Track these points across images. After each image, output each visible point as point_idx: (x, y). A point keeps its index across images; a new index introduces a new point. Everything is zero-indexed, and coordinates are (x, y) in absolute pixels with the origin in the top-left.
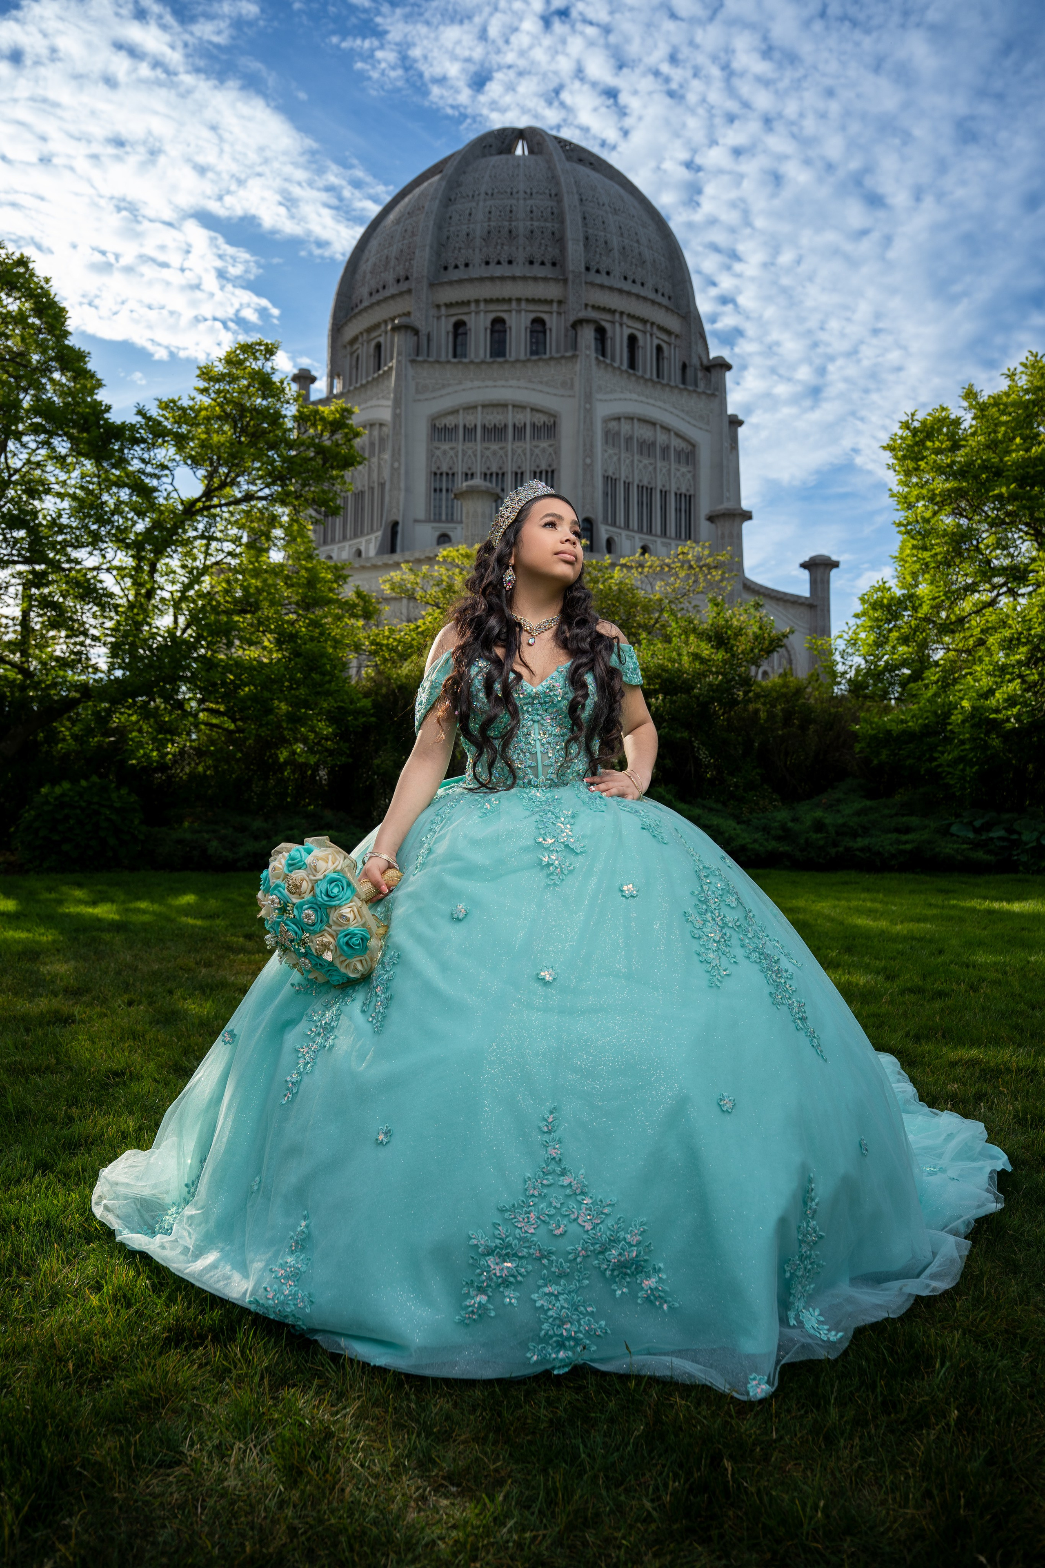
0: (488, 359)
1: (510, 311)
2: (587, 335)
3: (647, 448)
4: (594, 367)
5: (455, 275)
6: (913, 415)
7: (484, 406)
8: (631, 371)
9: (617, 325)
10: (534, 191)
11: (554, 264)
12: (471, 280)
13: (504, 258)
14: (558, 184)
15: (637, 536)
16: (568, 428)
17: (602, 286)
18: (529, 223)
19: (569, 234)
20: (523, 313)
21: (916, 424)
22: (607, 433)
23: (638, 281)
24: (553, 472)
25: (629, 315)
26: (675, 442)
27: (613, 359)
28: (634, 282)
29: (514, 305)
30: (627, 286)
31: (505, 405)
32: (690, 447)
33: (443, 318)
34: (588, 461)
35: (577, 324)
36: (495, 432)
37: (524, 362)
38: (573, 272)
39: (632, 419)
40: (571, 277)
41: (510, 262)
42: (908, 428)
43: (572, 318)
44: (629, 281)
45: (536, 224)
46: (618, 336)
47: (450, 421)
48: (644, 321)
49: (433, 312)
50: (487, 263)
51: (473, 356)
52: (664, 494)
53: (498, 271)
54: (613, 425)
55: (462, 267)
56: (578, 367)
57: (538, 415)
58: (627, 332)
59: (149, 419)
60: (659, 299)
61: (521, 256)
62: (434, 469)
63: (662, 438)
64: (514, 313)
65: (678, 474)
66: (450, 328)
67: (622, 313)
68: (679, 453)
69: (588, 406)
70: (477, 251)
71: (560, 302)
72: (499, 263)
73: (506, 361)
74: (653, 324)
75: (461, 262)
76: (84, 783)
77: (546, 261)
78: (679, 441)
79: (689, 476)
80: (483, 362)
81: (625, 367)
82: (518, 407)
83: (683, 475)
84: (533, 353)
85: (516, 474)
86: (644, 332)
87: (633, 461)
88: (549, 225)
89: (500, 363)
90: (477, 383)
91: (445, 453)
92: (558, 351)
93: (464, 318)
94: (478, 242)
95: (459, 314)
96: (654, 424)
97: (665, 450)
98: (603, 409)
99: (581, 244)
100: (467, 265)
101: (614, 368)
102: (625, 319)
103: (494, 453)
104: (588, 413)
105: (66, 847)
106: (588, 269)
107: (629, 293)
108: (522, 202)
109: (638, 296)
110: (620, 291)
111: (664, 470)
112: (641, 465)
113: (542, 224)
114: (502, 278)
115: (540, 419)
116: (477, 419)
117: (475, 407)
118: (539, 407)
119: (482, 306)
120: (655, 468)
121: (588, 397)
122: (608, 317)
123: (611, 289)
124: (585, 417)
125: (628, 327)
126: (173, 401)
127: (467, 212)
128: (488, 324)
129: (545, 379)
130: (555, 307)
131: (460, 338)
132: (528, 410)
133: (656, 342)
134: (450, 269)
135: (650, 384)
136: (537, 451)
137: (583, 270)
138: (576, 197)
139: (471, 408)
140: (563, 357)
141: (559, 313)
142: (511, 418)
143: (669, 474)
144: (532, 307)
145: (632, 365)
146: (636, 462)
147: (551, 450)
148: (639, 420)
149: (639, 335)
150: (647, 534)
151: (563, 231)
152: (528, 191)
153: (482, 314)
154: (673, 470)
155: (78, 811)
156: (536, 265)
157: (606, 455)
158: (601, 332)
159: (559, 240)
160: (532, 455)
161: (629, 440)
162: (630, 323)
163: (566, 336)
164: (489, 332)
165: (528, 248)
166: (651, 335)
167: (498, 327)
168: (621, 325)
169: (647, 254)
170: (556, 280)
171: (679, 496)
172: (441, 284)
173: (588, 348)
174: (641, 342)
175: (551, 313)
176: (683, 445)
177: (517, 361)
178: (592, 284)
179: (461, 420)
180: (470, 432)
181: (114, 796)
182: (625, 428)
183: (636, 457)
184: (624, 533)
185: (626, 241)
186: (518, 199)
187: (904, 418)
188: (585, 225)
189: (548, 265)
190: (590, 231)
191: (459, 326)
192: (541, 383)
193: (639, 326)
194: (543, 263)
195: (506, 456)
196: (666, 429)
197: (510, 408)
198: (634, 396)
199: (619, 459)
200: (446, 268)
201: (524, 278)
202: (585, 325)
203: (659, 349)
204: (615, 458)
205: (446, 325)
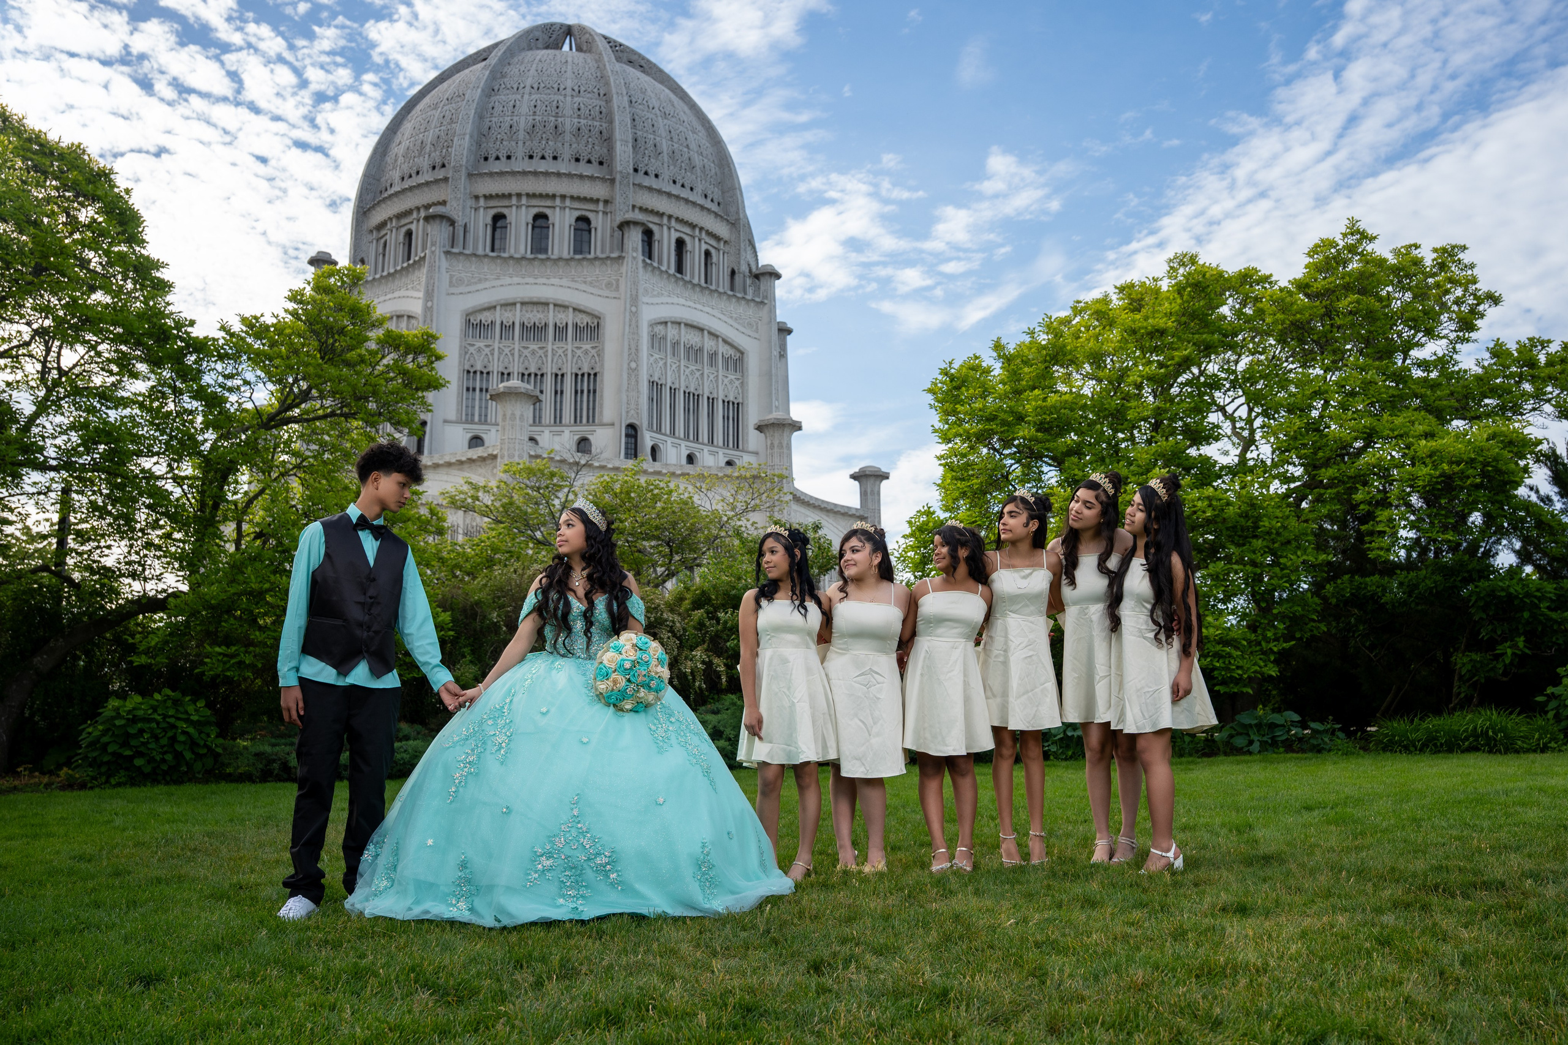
0: (529, 255)
1: (554, 207)
2: (635, 238)
3: (694, 353)
4: (641, 270)
5: (496, 167)
6: (950, 363)
7: (523, 304)
8: (679, 275)
9: (665, 228)
10: (583, 89)
11: (601, 163)
12: (513, 173)
13: (548, 154)
14: (607, 84)
15: (683, 444)
16: (612, 331)
17: (650, 189)
18: (576, 120)
19: (618, 135)
20: (567, 210)
21: (953, 371)
22: (653, 337)
23: (688, 186)
24: (595, 375)
25: (677, 219)
26: (723, 349)
27: (660, 262)
28: (683, 186)
29: (558, 201)
30: (675, 190)
31: (547, 304)
32: (738, 355)
33: (482, 210)
34: (633, 365)
35: (624, 225)
36: (534, 331)
37: (567, 260)
38: (621, 172)
39: (679, 323)
40: (618, 177)
41: (555, 158)
42: (946, 374)
43: (619, 219)
44: (679, 185)
45: (583, 122)
46: (666, 240)
47: (487, 317)
48: (693, 226)
49: (471, 203)
50: (531, 157)
51: (512, 251)
52: (711, 401)
53: (542, 166)
54: (660, 329)
55: (503, 159)
56: (624, 269)
57: (581, 316)
58: (675, 235)
59: (232, 335)
60: (708, 204)
61: (566, 153)
62: (467, 367)
63: (709, 344)
64: (558, 209)
65: (726, 381)
66: (489, 220)
67: (670, 217)
68: (727, 360)
69: (634, 309)
70: (520, 144)
71: (606, 202)
72: (543, 158)
73: (548, 259)
74: (701, 229)
75: (503, 154)
76: (157, 696)
77: (593, 159)
78: (727, 347)
79: (737, 383)
80: (523, 258)
81: (672, 271)
82: (560, 306)
83: (731, 382)
84: (575, 252)
85: (556, 375)
86: (693, 237)
87: (679, 366)
88: (597, 124)
89: (542, 260)
90: (516, 280)
91: (479, 350)
92: (602, 252)
93: (505, 211)
94: (521, 135)
95: (498, 207)
96: (702, 330)
97: (713, 356)
98: (650, 313)
99: (630, 145)
100: (509, 157)
101: (662, 272)
102: (673, 223)
103: (533, 353)
104: (635, 315)
105: (138, 762)
106: (636, 170)
107: (678, 197)
108: (569, 99)
109: (687, 201)
110: (669, 195)
111: (712, 377)
112: (688, 371)
113: (590, 123)
114: (546, 174)
115: (585, 319)
116: (517, 316)
117: (514, 304)
118: (582, 308)
119: (524, 201)
120: (702, 374)
121: (635, 300)
122: (656, 220)
123: (659, 192)
124: (630, 320)
125: (676, 230)
126: (256, 318)
127: (512, 103)
128: (531, 221)
129: (589, 279)
130: (601, 206)
131: (498, 231)
132: (571, 310)
133: (704, 247)
134: (491, 160)
135: (698, 289)
136: (579, 352)
137: (631, 171)
138: (626, 98)
139: (510, 305)
140: (608, 258)
141: (605, 213)
142: (552, 317)
143: (717, 381)
144: (576, 205)
145: (680, 269)
146: (682, 368)
147: (593, 352)
148: (686, 325)
149: (687, 239)
150: (693, 442)
151: (611, 130)
152: (576, 88)
153: (524, 208)
154: (720, 377)
155: (154, 725)
156: (582, 163)
157: (652, 359)
158: (648, 234)
159: (607, 140)
160: (573, 356)
161: (675, 345)
162: (679, 227)
163: (612, 236)
164: (530, 227)
165: (574, 146)
166: (700, 240)
167: (540, 222)
168: (669, 228)
169: (697, 160)
170: (603, 180)
171: (726, 403)
172: (481, 175)
173: (635, 250)
174: (689, 247)
175: (597, 212)
176: (731, 352)
177: (560, 259)
178: (640, 186)
179: (498, 316)
180: (507, 329)
181: (191, 709)
182: (672, 332)
183: (683, 363)
184: (670, 440)
185: (676, 146)
186: (565, 95)
187: (943, 366)
188: (634, 127)
189: (595, 164)
190: (639, 133)
191: (498, 218)
192: (585, 282)
193: (688, 230)
194: (589, 162)
195: (546, 356)
196: (714, 335)
197: (551, 306)
198: (682, 301)
199: (665, 364)
200: (486, 159)
201: (569, 175)
202: (632, 226)
203: (707, 254)
204: (661, 363)
205: (484, 218)
